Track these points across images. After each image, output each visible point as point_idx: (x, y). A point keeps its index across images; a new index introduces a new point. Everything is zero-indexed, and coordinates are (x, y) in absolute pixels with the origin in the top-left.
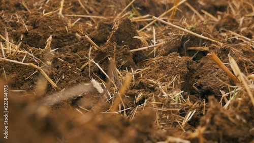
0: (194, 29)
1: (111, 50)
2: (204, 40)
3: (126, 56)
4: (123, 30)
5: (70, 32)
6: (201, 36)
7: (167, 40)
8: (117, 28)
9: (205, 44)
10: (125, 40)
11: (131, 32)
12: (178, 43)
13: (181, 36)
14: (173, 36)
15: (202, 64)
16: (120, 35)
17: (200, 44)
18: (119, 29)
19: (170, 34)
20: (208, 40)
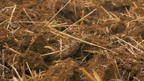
0: (87, 39)
1: (28, 57)
2: (93, 46)
3: (38, 61)
4: (38, 42)
5: (10, 39)
6: (91, 44)
7: (70, 45)
8: (34, 41)
9: (94, 49)
10: (40, 48)
11: (44, 43)
12: (77, 47)
13: (79, 43)
14: (74, 43)
15: (88, 65)
16: (36, 45)
17: (91, 48)
18: (35, 41)
19: (72, 41)
20: (96, 46)
